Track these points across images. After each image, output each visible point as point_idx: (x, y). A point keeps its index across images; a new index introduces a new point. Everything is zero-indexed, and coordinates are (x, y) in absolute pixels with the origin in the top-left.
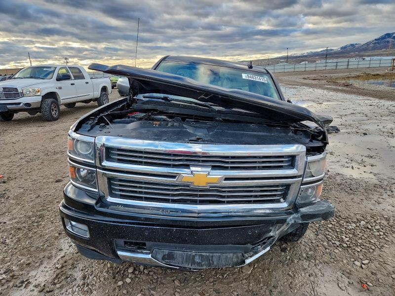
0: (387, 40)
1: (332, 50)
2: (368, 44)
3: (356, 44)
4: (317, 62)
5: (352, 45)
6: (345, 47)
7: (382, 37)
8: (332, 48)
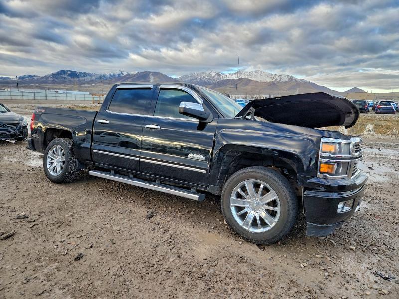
0: (64, 76)
1: (9, 78)
2: (47, 77)
3: (35, 76)
4: (6, 90)
5: (30, 76)
6: (24, 77)
7: (58, 72)
8: (9, 77)
